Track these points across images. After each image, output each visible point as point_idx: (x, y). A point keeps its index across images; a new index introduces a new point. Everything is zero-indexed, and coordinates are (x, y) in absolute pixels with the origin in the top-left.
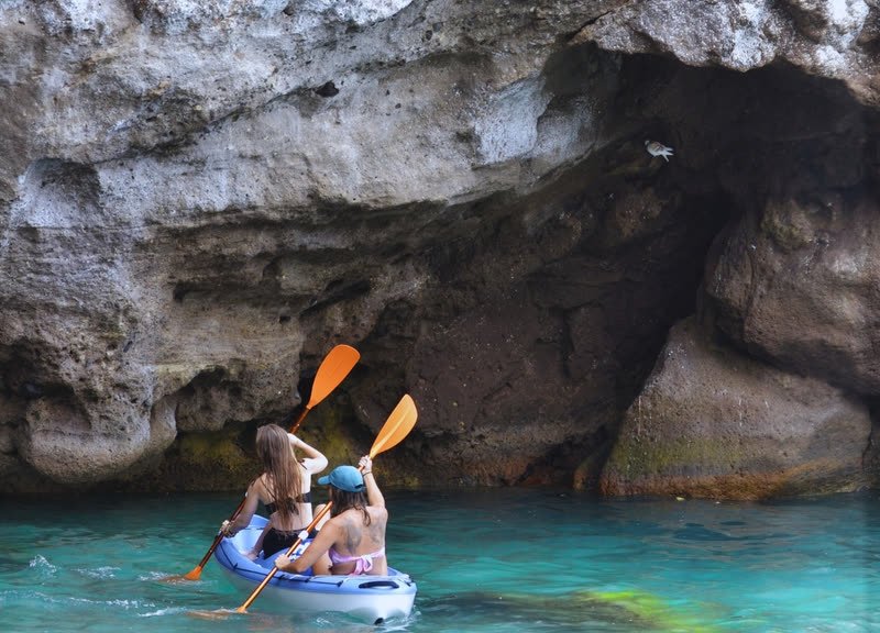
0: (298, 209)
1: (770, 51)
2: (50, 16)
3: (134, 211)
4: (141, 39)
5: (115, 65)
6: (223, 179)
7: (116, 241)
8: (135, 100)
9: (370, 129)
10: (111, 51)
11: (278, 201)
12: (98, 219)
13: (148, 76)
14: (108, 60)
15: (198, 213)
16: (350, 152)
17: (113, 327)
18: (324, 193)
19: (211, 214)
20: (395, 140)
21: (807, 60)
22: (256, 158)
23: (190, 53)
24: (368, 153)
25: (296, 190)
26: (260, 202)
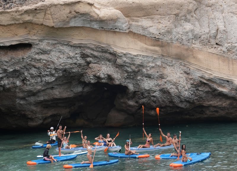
0: (52, 99)
1: (96, 81)
2: (15, 85)
3: (32, 101)
4: (25, 86)
5: (23, 89)
6: (42, 97)
7: (31, 104)
8: (26, 92)
9: (60, 91)
10: (22, 87)
11: (49, 98)
12: (28, 102)
13: (26, 89)
14: (22, 88)
15: (40, 101)
16: (57, 93)
17: (33, 112)
18: (54, 98)
19: (42, 101)
20: (64, 91)
21: (101, 81)
22: (46, 95)
23: (30, 87)
24: (60, 93)
25: (51, 97)
26: (47, 99)
